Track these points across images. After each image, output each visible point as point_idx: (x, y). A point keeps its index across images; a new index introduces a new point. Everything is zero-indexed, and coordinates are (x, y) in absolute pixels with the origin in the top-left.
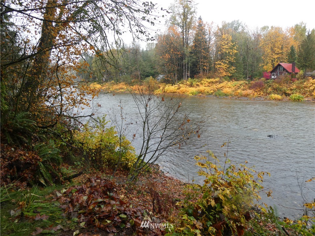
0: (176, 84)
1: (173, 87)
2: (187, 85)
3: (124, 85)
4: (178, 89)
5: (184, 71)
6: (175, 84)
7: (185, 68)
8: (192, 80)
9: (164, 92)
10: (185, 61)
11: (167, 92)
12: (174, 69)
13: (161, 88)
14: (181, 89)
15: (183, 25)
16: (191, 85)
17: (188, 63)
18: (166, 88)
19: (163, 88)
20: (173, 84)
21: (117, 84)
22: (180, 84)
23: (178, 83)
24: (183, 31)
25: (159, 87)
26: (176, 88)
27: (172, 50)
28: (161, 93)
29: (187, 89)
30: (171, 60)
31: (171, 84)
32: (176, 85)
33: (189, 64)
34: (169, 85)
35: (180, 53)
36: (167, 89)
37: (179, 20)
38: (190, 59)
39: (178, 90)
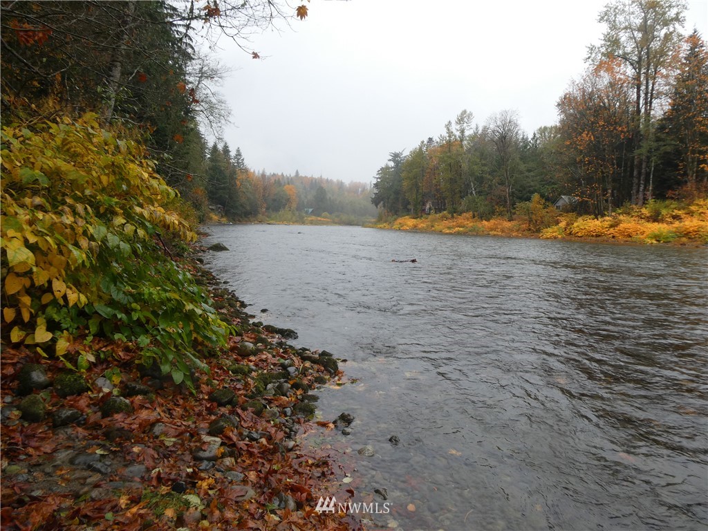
0: (608, 216)
1: (597, 222)
2: (642, 218)
3: (468, 220)
4: (611, 226)
5: (635, 181)
6: (603, 215)
7: (640, 173)
8: (659, 204)
9: (570, 234)
10: (641, 152)
11: (579, 234)
12: (603, 173)
13: (563, 224)
14: (622, 226)
15: (640, 58)
16: (655, 218)
17: (648, 158)
18: (575, 224)
19: (568, 224)
20: (598, 213)
21: (453, 217)
22: (619, 214)
23: (613, 214)
24: (639, 74)
25: (557, 223)
26: (606, 224)
27: (602, 123)
28: (560, 236)
29: (642, 228)
30: (595, 149)
31: (593, 216)
32: (607, 218)
33: (653, 158)
34: (585, 217)
35: (625, 130)
36: (578, 226)
37: (628, 45)
38: (654, 145)
39: (612, 229)
